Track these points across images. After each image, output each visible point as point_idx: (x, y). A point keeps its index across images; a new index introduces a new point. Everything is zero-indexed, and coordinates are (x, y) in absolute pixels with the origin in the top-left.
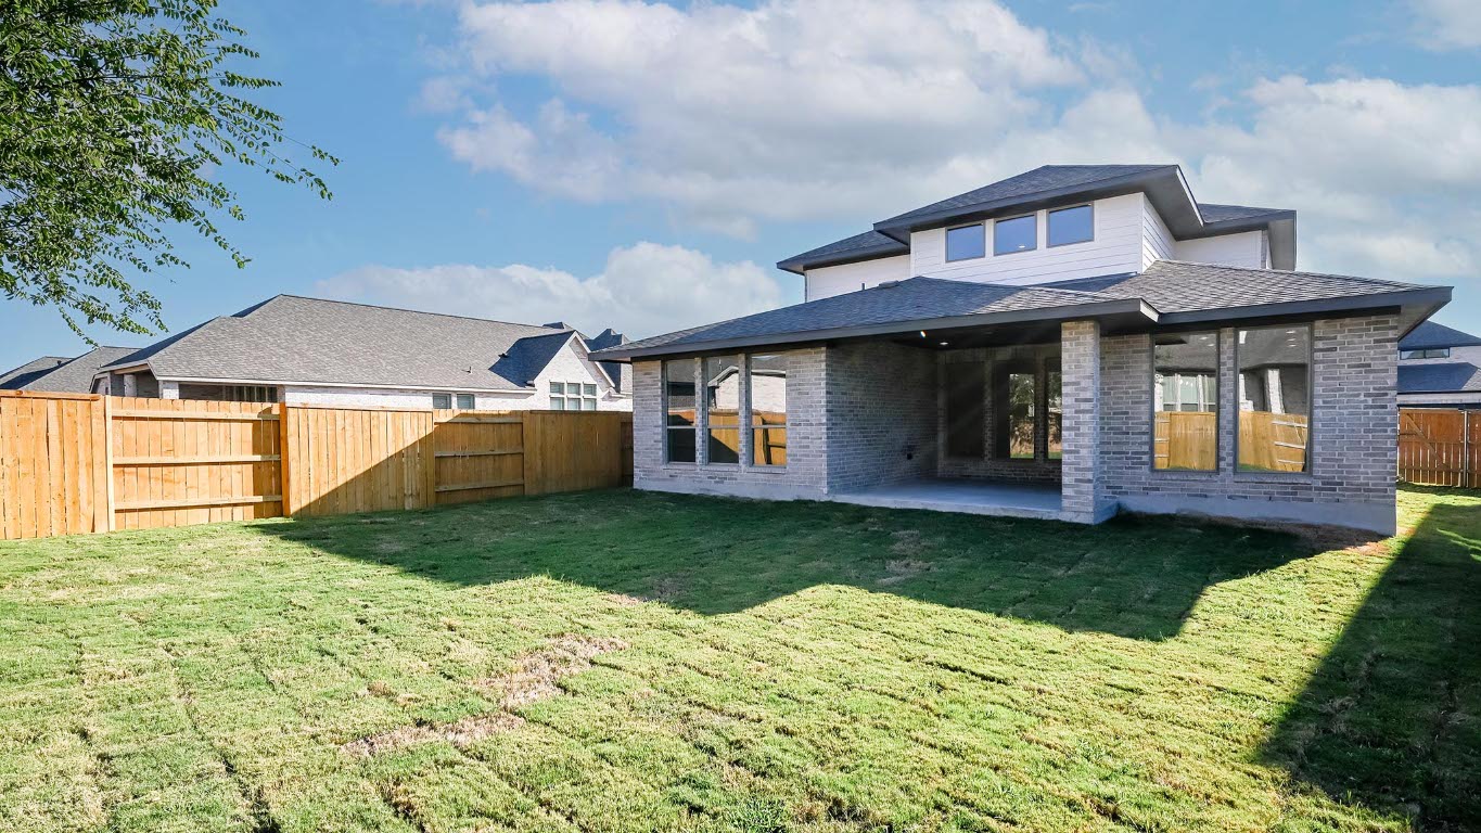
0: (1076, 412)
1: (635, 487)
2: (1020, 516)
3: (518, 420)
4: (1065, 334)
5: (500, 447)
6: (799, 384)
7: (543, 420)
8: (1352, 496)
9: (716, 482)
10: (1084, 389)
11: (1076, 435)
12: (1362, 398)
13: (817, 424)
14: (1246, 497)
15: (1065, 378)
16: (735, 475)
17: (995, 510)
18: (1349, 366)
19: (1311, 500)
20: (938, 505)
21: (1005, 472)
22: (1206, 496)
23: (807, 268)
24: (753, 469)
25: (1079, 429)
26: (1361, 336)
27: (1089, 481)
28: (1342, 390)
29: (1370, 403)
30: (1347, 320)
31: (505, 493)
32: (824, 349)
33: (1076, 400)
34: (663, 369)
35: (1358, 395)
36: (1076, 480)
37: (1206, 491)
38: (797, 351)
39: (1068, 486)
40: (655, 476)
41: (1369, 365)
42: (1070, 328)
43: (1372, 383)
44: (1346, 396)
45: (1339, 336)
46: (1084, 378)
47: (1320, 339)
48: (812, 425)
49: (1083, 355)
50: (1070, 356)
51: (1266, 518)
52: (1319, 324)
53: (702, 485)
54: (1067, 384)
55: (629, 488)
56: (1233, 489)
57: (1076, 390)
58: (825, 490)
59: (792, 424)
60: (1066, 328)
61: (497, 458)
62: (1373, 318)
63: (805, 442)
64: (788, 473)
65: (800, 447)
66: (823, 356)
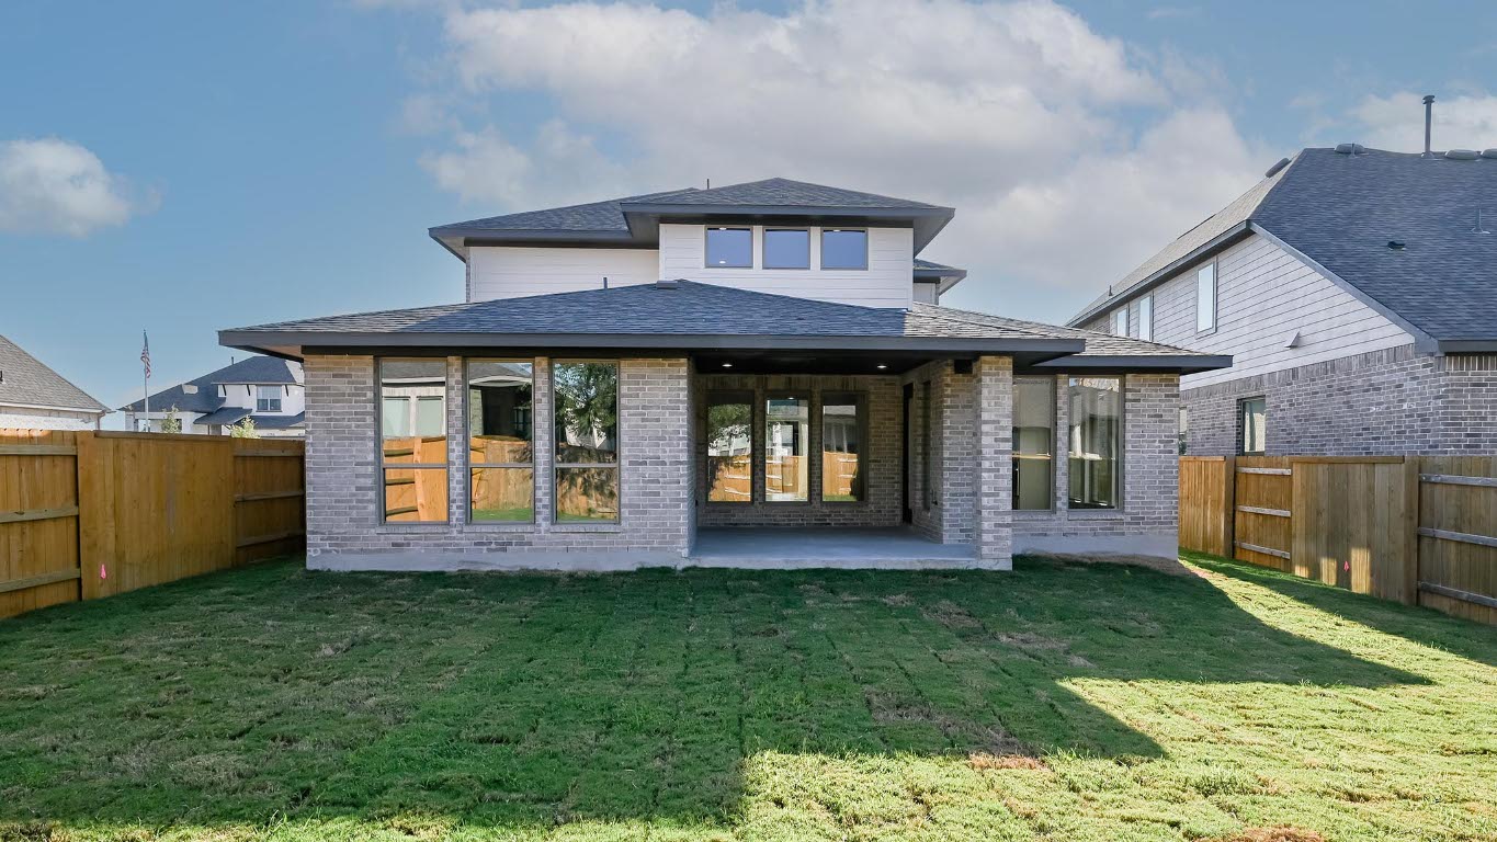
0: (996, 452)
1: (310, 566)
2: (940, 567)
3: (68, 449)
4: (985, 368)
5: (34, 505)
6: (644, 407)
7: (117, 448)
8: (1152, 528)
9: (489, 550)
10: (1003, 428)
11: (996, 477)
12: (1157, 444)
13: (671, 463)
14: (1076, 534)
15: (985, 416)
16: (533, 538)
17: (911, 563)
18: (1149, 416)
19: (1123, 534)
20: (842, 562)
21: (778, 518)
22: (1046, 535)
23: (469, 243)
24: (557, 528)
25: (998, 470)
26: (1156, 391)
27: (1008, 525)
28: (1144, 436)
29: (1162, 448)
30: (1148, 376)
31: (46, 599)
32: (684, 360)
33: (996, 440)
34: (377, 371)
35: (1155, 441)
36: (996, 525)
37: (1047, 530)
38: (640, 360)
39: (988, 532)
40: (357, 546)
41: (1161, 416)
42: (989, 363)
43: (1164, 431)
44: (1146, 441)
45: (1143, 389)
46: (1003, 416)
47: (1130, 390)
48: (664, 463)
49: (1003, 393)
50: (990, 392)
51: (1093, 553)
52: (1129, 377)
53: (463, 556)
54: (986, 422)
55: (300, 570)
56: (1068, 526)
57: (996, 428)
58: (685, 552)
59: (631, 463)
60: (986, 362)
61: (27, 526)
62: (1164, 376)
63: (653, 487)
64: (625, 531)
65: (645, 494)
66: (684, 371)
